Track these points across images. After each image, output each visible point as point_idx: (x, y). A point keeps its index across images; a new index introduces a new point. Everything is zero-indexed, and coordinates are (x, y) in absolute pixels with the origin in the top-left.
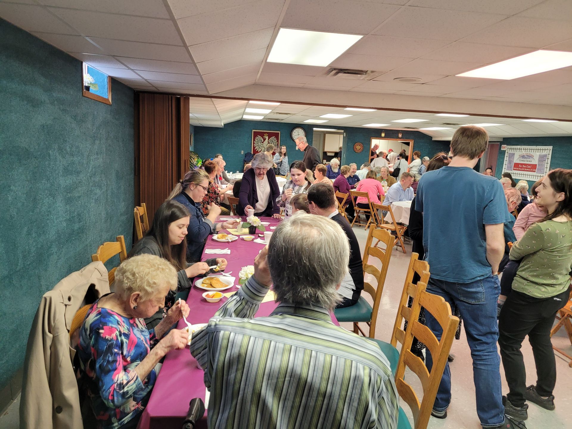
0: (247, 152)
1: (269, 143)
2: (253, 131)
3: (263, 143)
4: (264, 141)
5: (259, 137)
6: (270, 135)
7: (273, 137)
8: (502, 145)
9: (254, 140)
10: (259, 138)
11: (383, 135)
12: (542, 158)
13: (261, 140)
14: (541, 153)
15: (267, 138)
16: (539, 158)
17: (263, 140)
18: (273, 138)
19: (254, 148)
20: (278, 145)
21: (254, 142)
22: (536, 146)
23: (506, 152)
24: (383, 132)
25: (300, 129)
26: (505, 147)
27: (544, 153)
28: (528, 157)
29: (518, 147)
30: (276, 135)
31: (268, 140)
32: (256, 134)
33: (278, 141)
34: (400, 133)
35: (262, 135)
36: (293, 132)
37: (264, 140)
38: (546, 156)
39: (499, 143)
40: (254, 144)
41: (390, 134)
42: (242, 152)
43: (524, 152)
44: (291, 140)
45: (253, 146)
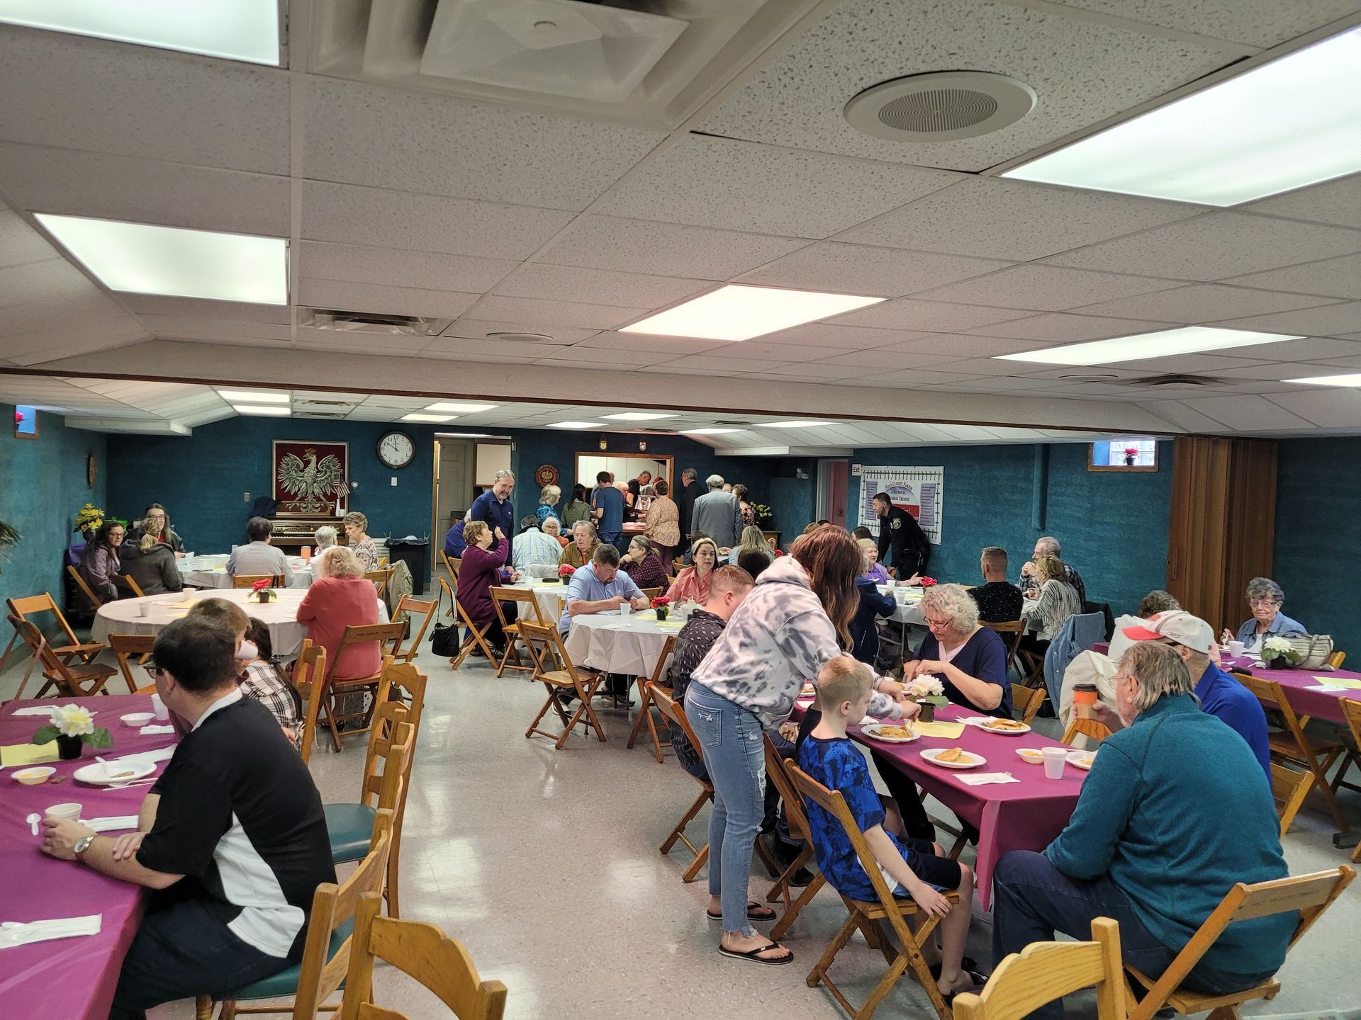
0: (259, 496)
1: (318, 471)
2: (275, 442)
3: (302, 471)
4: (305, 467)
5: (293, 456)
6: (321, 453)
7: (331, 457)
8: (854, 466)
9: (278, 465)
10: (292, 458)
11: (603, 446)
12: (927, 491)
13: (298, 466)
14: (924, 482)
15: (314, 459)
16: (922, 493)
17: (302, 465)
18: (329, 459)
19: (279, 484)
20: (343, 475)
21: (277, 470)
22: (915, 466)
23: (862, 479)
24: (603, 439)
25: (401, 437)
26: (859, 470)
27: (931, 481)
28: (903, 490)
29: (883, 469)
30: (339, 452)
31: (317, 463)
32: (283, 451)
33: (343, 467)
34: (643, 441)
35: (300, 451)
36: (383, 444)
37: (307, 463)
38: (933, 487)
39: (847, 461)
40: (278, 474)
41: (620, 443)
42: (247, 496)
43: (893, 480)
44: (378, 462)
45: (277, 480)
